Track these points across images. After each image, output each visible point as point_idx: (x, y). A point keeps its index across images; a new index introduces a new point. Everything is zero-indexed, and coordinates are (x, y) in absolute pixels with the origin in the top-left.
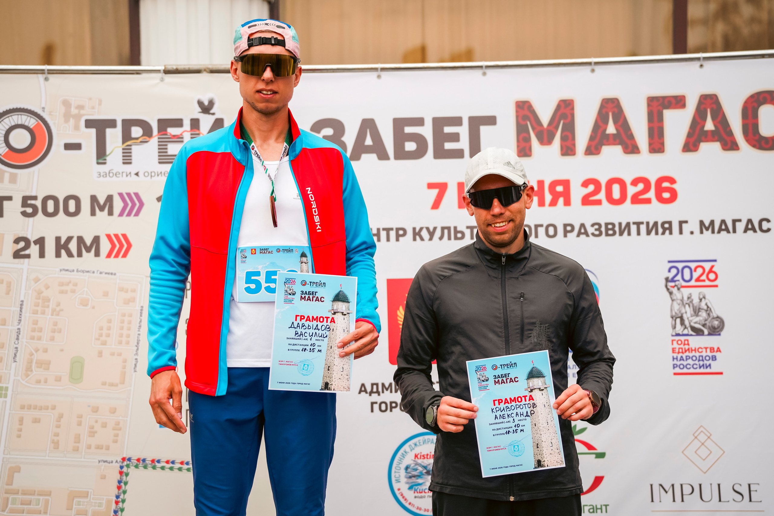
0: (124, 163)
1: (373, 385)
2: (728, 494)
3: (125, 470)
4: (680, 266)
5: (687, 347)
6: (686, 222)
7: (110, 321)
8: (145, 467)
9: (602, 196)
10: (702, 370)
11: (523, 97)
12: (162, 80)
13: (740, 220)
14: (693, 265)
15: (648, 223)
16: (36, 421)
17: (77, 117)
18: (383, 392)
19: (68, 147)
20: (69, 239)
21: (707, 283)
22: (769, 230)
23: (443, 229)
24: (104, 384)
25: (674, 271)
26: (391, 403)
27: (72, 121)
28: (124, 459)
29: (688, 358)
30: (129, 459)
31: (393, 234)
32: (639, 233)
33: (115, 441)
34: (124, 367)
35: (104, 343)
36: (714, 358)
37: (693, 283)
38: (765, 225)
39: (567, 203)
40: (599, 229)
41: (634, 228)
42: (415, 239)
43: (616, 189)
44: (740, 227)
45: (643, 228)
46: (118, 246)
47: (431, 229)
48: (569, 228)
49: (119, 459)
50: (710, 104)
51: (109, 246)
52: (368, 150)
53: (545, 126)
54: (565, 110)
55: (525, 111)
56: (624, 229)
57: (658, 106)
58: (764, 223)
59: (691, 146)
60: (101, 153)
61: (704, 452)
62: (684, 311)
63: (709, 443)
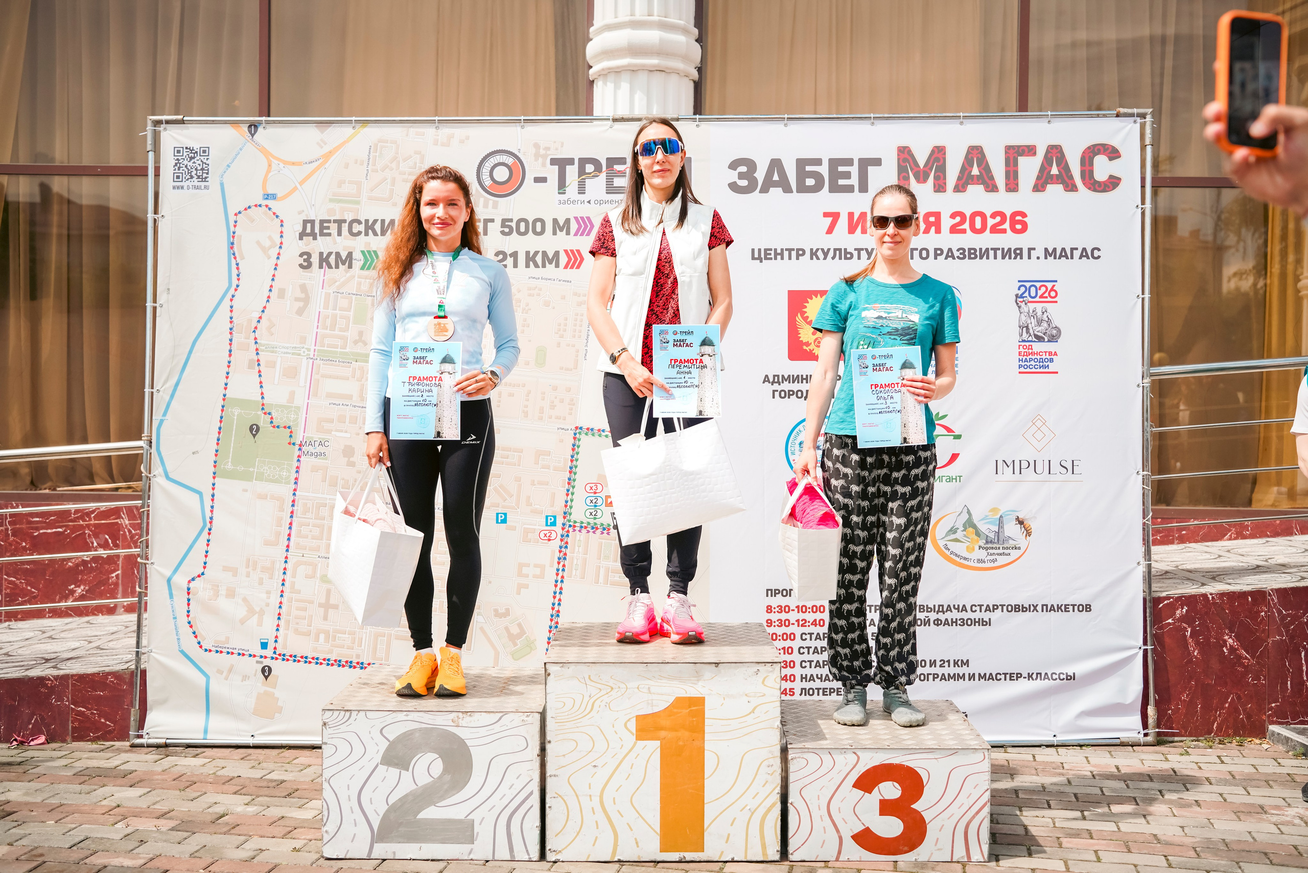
0: (579, 193)
1: (774, 376)
2: (1055, 467)
3: (578, 436)
4: (1028, 285)
5: (1030, 351)
6: (1034, 249)
7: (566, 319)
8: (593, 435)
9: (966, 226)
10: (1042, 370)
11: (904, 143)
12: (611, 127)
13: (1077, 249)
14: (1038, 285)
15: (1003, 249)
16: (511, 395)
17: (544, 157)
18: (783, 382)
19: (538, 180)
20: (536, 253)
21: (1049, 299)
22: (1099, 257)
23: (835, 250)
24: (561, 368)
25: (1023, 289)
26: (789, 391)
27: (540, 160)
28: (577, 428)
29: (1031, 360)
30: (581, 428)
31: (794, 254)
32: (995, 258)
33: (570, 414)
34: (577, 356)
35: (562, 336)
36: (1051, 360)
37: (1037, 299)
38: (1096, 253)
40: (963, 253)
41: (991, 253)
42: (812, 258)
43: (978, 220)
44: (1077, 254)
45: (999, 253)
46: (573, 259)
47: (826, 251)
48: (939, 252)
49: (573, 428)
50: (1055, 153)
51: (566, 259)
52: (776, 184)
53: (922, 167)
54: (938, 154)
55: (905, 155)
56: (984, 254)
57: (1014, 154)
58: (1096, 251)
59: (1039, 186)
60: (562, 185)
61: (1039, 435)
62: (1029, 322)
63: (1044, 428)
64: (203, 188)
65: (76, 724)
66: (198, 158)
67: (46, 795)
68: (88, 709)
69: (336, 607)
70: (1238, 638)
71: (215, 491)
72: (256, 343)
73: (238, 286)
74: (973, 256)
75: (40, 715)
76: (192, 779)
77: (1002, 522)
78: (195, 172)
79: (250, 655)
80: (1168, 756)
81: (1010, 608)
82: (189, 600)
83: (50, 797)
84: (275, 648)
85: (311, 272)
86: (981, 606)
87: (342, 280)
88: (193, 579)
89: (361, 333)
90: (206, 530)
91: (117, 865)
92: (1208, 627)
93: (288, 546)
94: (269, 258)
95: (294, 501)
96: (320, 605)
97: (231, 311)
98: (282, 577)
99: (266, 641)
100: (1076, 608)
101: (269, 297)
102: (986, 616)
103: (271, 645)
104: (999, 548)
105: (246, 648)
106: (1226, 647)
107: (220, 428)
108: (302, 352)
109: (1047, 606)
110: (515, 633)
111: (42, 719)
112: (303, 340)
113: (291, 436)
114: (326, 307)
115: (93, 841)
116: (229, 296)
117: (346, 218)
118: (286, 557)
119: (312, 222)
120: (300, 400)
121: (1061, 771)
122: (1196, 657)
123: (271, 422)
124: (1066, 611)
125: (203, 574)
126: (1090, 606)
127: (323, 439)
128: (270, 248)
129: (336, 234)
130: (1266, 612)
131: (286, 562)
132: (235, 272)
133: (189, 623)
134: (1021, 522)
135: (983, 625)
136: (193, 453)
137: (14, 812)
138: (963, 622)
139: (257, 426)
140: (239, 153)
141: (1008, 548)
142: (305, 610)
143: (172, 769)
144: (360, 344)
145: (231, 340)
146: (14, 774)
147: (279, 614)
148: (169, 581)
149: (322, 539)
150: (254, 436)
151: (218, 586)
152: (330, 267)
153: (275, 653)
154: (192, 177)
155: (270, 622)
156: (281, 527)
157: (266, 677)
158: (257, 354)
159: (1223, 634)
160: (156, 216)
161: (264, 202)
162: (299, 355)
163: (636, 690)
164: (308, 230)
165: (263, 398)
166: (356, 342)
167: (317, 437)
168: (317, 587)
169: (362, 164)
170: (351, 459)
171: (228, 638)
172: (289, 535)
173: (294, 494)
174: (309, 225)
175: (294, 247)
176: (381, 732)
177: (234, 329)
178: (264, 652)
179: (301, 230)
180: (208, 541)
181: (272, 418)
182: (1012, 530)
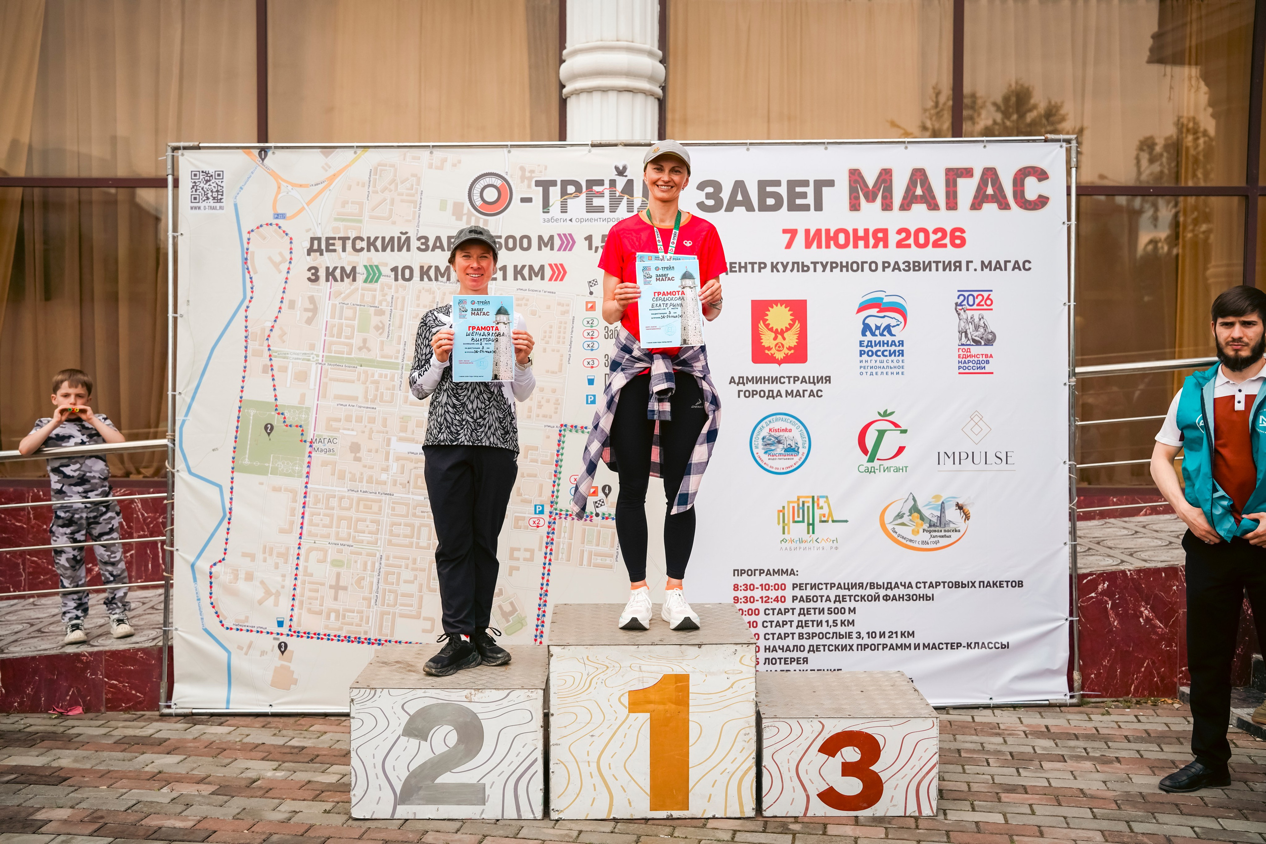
0: (561, 212)
1: (739, 378)
2: (991, 458)
3: (563, 432)
4: (966, 294)
5: (969, 354)
6: (972, 262)
7: (551, 327)
8: (577, 432)
9: (911, 241)
10: (979, 371)
11: (854, 166)
12: (590, 151)
13: (1010, 261)
14: (975, 294)
15: (944, 262)
17: (530, 179)
18: (747, 383)
19: (525, 200)
20: (523, 267)
21: (985, 307)
22: (1030, 269)
23: (793, 263)
24: (547, 372)
25: (962, 298)
26: (753, 391)
27: (526, 182)
28: (562, 425)
29: (969, 362)
30: (566, 426)
31: (756, 267)
32: (937, 270)
33: (556, 413)
34: (561, 360)
35: (547, 343)
36: (988, 362)
37: (975, 307)
38: (1027, 266)
39: (886, 246)
40: (908, 266)
41: (934, 266)
42: (772, 271)
43: (922, 236)
44: (1010, 266)
45: (941, 265)
46: (557, 272)
47: (785, 264)
48: (886, 265)
49: (559, 425)
50: (990, 174)
51: (551, 272)
52: (739, 204)
53: (871, 187)
54: (885, 176)
55: (855, 176)
56: (927, 266)
57: (953, 175)
58: (1027, 264)
59: (976, 205)
60: (546, 205)
61: (977, 429)
62: (967, 327)
63: (981, 423)
64: (218, 208)
65: (110, 696)
66: (213, 180)
67: (94, 762)
68: (120, 682)
69: (345, 588)
70: (1153, 609)
71: (234, 485)
72: (269, 350)
73: (252, 298)
74: (917, 268)
75: (77, 687)
76: (222, 746)
77: (944, 508)
78: (210, 194)
79: (268, 633)
80: (1092, 716)
81: (951, 585)
82: (211, 583)
83: (97, 764)
84: (290, 626)
85: (319, 285)
86: (925, 583)
87: (347, 292)
88: (215, 564)
89: (365, 341)
90: (226, 520)
91: (170, 826)
92: (1126, 599)
93: (301, 534)
94: (280, 272)
95: (306, 493)
96: (331, 587)
97: (246, 321)
98: (296, 562)
99: (282, 620)
100: (1009, 584)
101: (280, 308)
102: (929, 592)
103: (287, 623)
104: (941, 531)
105: (264, 627)
106: (1143, 617)
107: (237, 427)
108: (311, 358)
109: (983, 582)
110: (508, 611)
111: (79, 690)
112: (312, 347)
113: (302, 434)
114: (333, 317)
115: (145, 805)
116: (244, 307)
117: (350, 235)
118: (300, 544)
119: (319, 239)
120: (311, 401)
121: (997, 731)
122: (1116, 627)
123: (284, 422)
124: (1000, 587)
125: (224, 559)
126: (1022, 582)
127: (332, 436)
128: (281, 263)
129: (341, 250)
130: (1177, 587)
131: (299, 548)
132: (249, 285)
133: (212, 604)
134: (960, 507)
135: (927, 600)
136: (213, 450)
137: (69, 778)
138: (909, 597)
139: (271, 425)
140: (250, 176)
141: (949, 531)
142: (317, 591)
143: (202, 737)
144: (365, 350)
145: (246, 347)
146: (60, 742)
147: (294, 595)
148: (192, 566)
149: (332, 527)
150: (269, 434)
151: (238, 570)
152: (336, 280)
153: (290, 630)
154: (208, 198)
155: (285, 604)
156: (294, 516)
157: (283, 653)
158: (271, 360)
159: (1140, 606)
160: (175, 234)
161: (275, 221)
162: (309, 360)
163: (629, 669)
164: (316, 247)
165: (276, 400)
166: (360, 349)
167: (326, 434)
168: (328, 571)
169: (363, 186)
170: (358, 455)
171: (247, 618)
172: (302, 524)
173: (306, 487)
174: (316, 242)
175: (303, 262)
176: (403, 707)
177: (249, 337)
178: (280, 630)
179: (308, 246)
180: (228, 529)
181: (285, 418)
182: (952, 514)
